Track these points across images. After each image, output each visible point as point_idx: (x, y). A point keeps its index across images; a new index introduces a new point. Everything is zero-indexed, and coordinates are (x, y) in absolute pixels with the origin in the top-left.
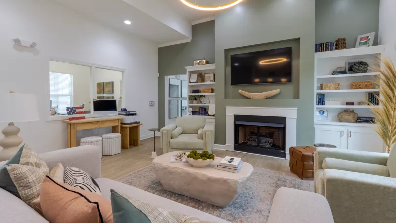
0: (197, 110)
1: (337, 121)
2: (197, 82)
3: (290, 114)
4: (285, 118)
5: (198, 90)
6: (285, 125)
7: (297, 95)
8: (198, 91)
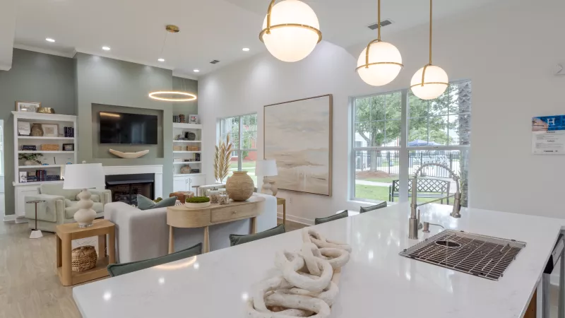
0: (34, 174)
1: (179, 173)
2: (31, 135)
3: (157, 170)
4: (154, 174)
5: (35, 146)
6: (154, 180)
7: (161, 155)
8: (34, 148)
